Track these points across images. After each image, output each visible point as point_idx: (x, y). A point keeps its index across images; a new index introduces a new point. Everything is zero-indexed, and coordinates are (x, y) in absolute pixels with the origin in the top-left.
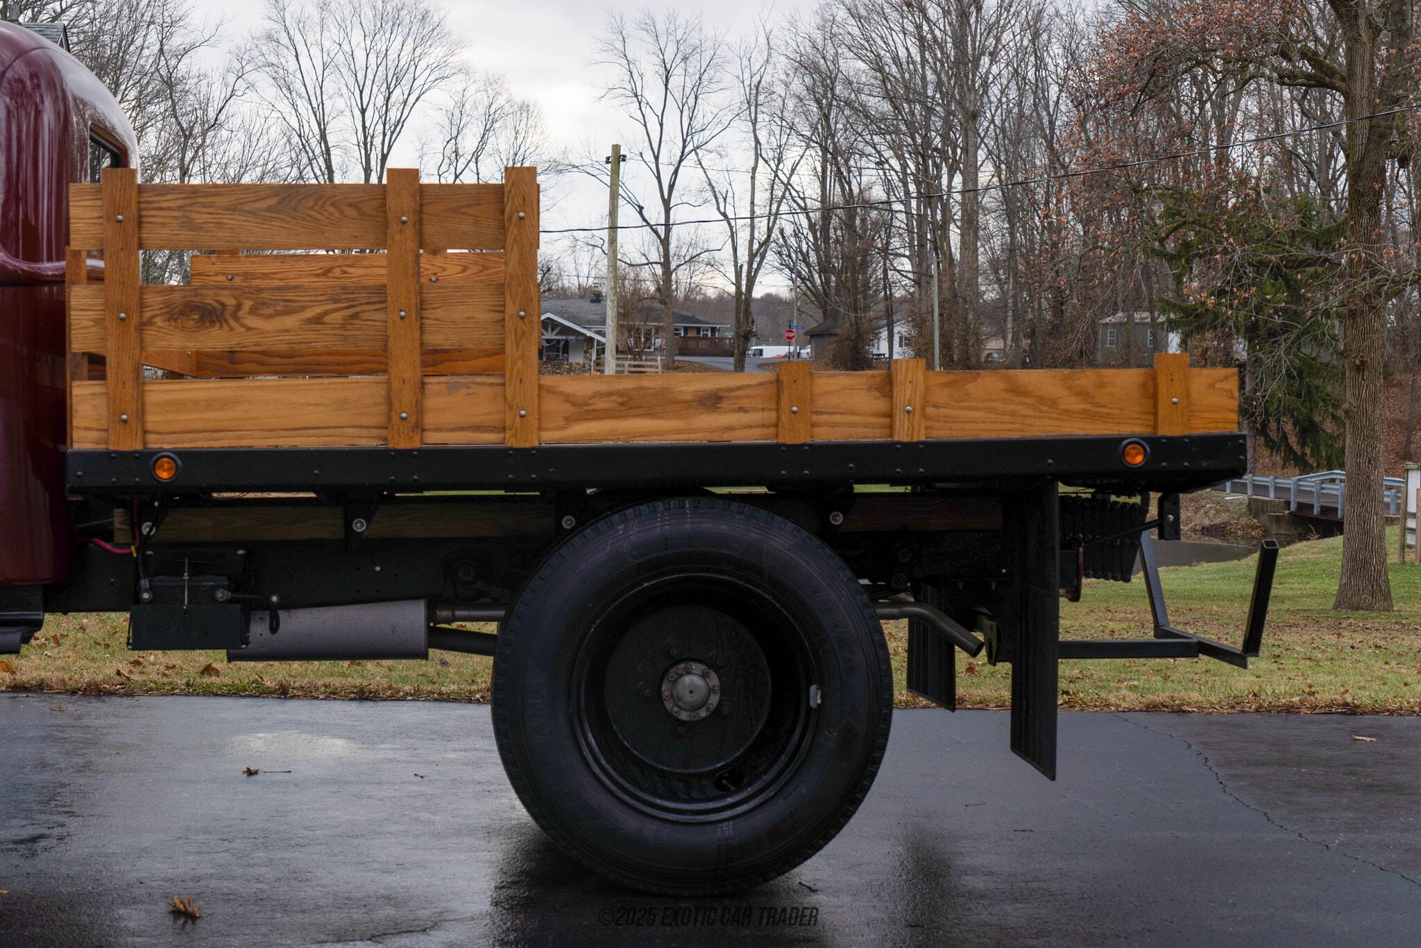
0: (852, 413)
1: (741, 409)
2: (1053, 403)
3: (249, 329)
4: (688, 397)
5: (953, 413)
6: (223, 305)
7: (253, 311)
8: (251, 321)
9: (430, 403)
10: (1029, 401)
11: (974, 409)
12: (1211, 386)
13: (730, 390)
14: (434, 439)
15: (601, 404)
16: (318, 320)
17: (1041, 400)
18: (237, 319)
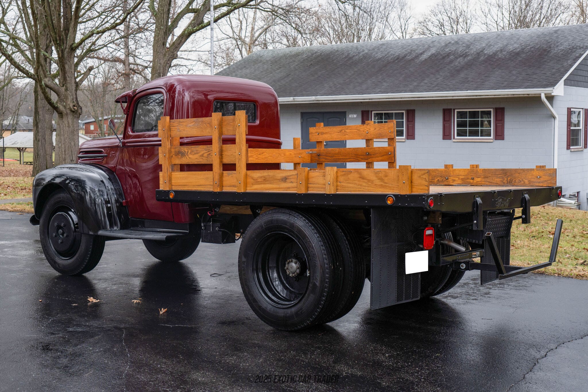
0: (318, 184)
1: (292, 182)
2: (372, 182)
3: (190, 158)
4: (279, 178)
5: (344, 184)
6: (185, 152)
7: (190, 153)
8: (190, 156)
9: (224, 179)
10: (365, 181)
11: (350, 183)
12: (420, 177)
13: (289, 176)
14: (226, 189)
15: (259, 180)
16: (202, 155)
17: (369, 181)
18: (188, 155)
